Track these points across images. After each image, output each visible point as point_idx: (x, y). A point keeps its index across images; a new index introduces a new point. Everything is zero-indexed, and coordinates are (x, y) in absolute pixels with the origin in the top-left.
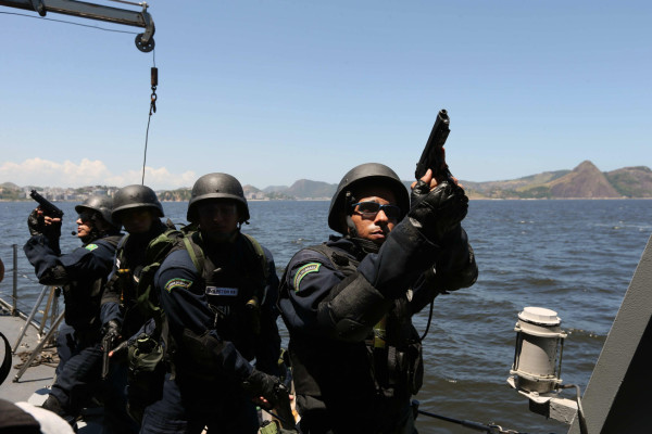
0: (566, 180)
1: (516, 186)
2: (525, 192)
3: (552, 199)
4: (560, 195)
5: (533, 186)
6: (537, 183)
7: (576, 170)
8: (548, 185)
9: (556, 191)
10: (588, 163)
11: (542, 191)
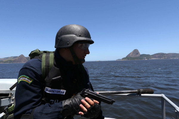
0: (17, 58)
1: (3, 60)
2: (6, 61)
3: (13, 63)
4: (15, 62)
5: (8, 60)
6: (9, 59)
7: (20, 56)
8: (12, 60)
9: (14, 61)
10: (22, 55)
11: (11, 61)
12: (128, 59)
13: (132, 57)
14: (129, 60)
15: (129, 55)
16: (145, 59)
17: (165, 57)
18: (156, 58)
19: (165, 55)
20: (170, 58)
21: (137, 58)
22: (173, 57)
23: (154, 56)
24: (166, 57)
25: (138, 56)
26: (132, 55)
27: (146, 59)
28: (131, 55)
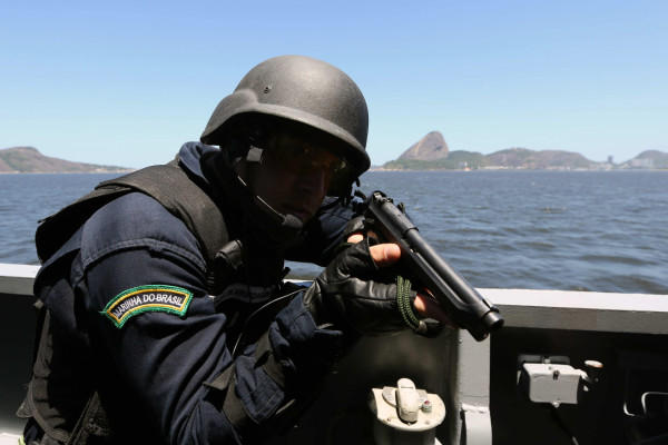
12: (406, 167)
13: (420, 158)
14: (408, 170)
15: (409, 150)
16: (464, 167)
17: (529, 161)
18: (502, 165)
19: (531, 158)
20: (545, 167)
21: (437, 164)
22: (557, 165)
23: (495, 158)
24: (533, 164)
25: (440, 155)
26: (419, 154)
27: (467, 170)
28: (417, 150)
